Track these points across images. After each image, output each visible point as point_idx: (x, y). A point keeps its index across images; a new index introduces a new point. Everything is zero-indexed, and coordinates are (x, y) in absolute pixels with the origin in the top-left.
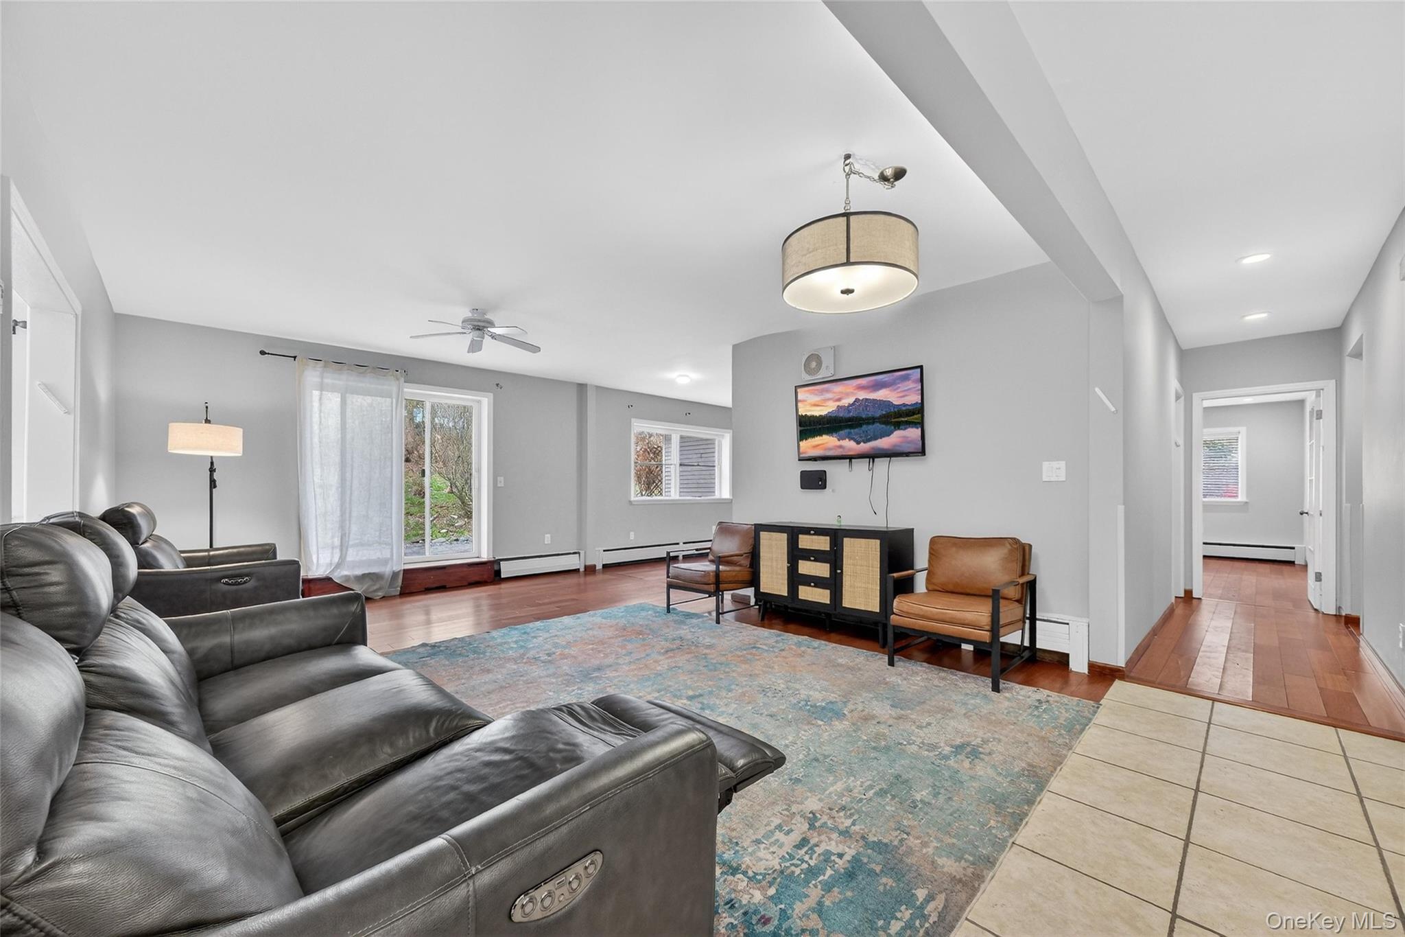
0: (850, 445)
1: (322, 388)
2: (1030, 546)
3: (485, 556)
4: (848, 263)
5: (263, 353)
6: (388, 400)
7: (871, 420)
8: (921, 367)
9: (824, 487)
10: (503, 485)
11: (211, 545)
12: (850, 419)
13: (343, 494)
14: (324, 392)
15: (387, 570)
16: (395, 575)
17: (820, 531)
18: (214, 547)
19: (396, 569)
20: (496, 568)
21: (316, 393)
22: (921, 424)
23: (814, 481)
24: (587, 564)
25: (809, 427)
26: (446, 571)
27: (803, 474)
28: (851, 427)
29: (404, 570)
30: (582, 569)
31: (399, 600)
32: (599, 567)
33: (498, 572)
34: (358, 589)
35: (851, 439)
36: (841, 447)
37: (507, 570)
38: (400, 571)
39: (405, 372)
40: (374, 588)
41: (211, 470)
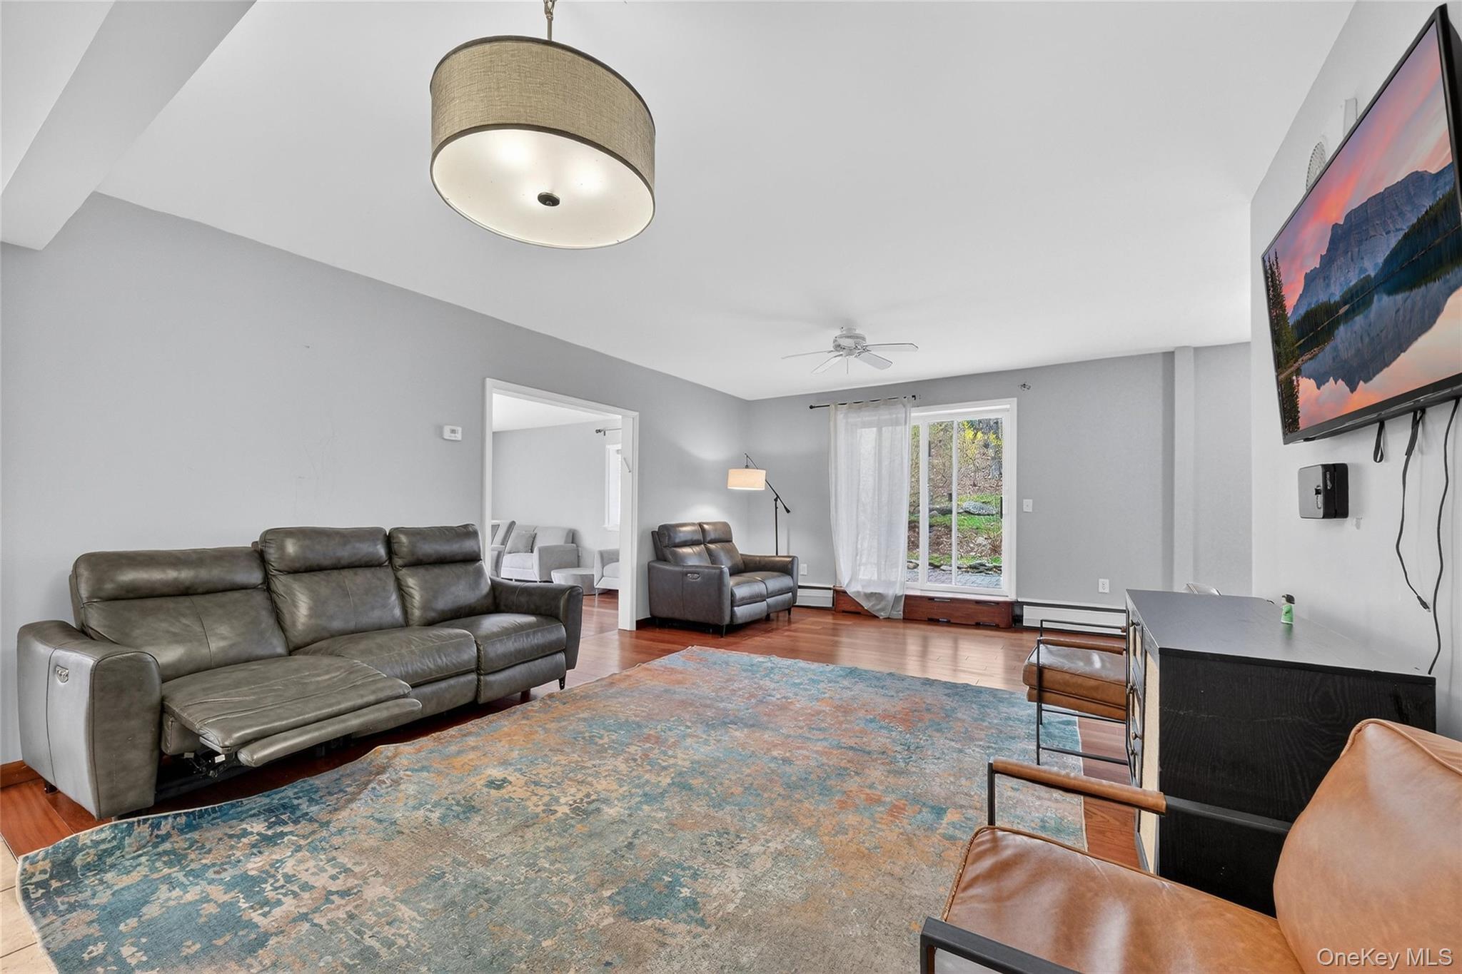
10: (1031, 511)
11: (777, 554)
15: (891, 593)
16: (897, 598)
18: (779, 555)
19: (900, 593)
20: (1017, 612)
29: (906, 596)
31: (901, 625)
33: (1020, 618)
34: (866, 605)
37: (1031, 617)
38: (902, 596)
39: (914, 396)
40: (878, 607)
41: (776, 500)
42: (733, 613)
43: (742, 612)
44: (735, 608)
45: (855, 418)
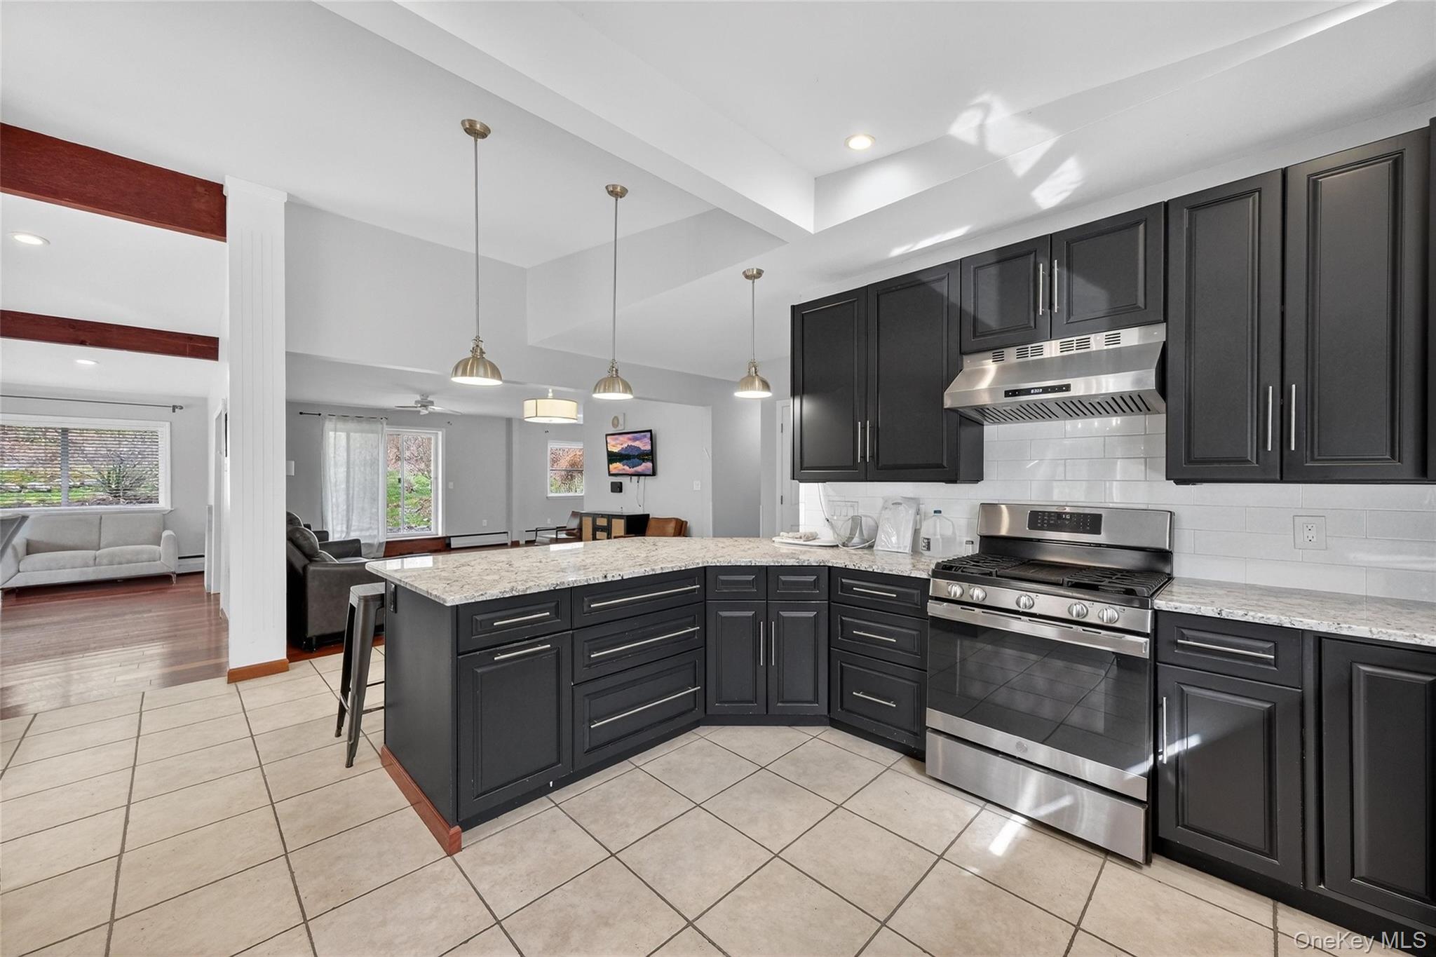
0: (627, 469)
1: (336, 430)
2: (687, 522)
3: (440, 534)
4: (536, 416)
5: (301, 413)
6: (376, 435)
7: (634, 457)
8: (650, 431)
9: (621, 491)
10: (453, 488)
12: (626, 455)
13: (348, 495)
14: (337, 433)
15: (376, 541)
16: (380, 544)
17: (603, 516)
19: (381, 540)
20: (447, 541)
21: (332, 434)
22: (653, 461)
23: (617, 488)
24: (513, 540)
25: (613, 457)
26: (414, 542)
27: (613, 484)
28: (627, 459)
29: (387, 542)
30: (509, 544)
32: (522, 542)
33: (449, 545)
35: (628, 466)
36: (624, 469)
37: (455, 543)
38: (384, 542)
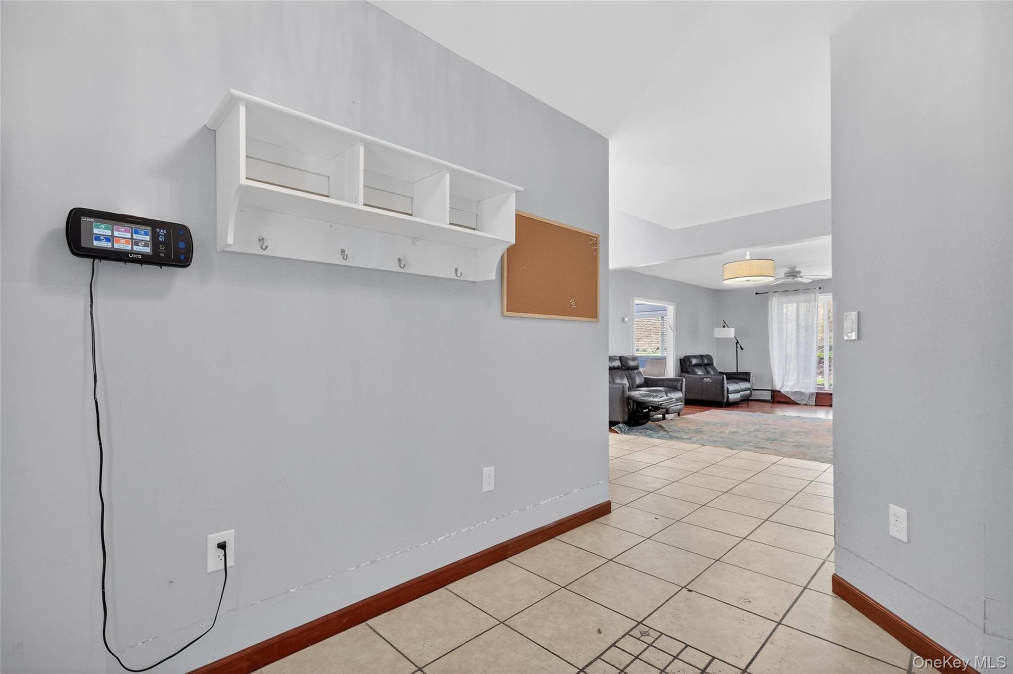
5: (757, 294)
15: (808, 391)
16: (811, 394)
19: (812, 391)
29: (816, 392)
38: (814, 393)
39: (820, 288)
40: (800, 399)
41: (737, 343)
42: (728, 397)
43: (733, 397)
44: (729, 395)
45: (783, 299)
